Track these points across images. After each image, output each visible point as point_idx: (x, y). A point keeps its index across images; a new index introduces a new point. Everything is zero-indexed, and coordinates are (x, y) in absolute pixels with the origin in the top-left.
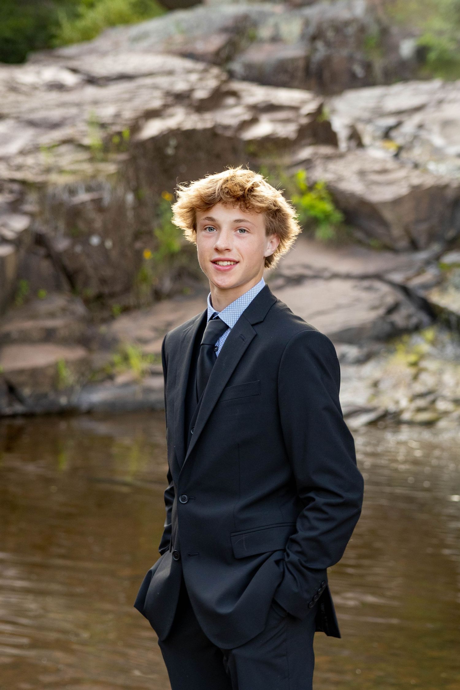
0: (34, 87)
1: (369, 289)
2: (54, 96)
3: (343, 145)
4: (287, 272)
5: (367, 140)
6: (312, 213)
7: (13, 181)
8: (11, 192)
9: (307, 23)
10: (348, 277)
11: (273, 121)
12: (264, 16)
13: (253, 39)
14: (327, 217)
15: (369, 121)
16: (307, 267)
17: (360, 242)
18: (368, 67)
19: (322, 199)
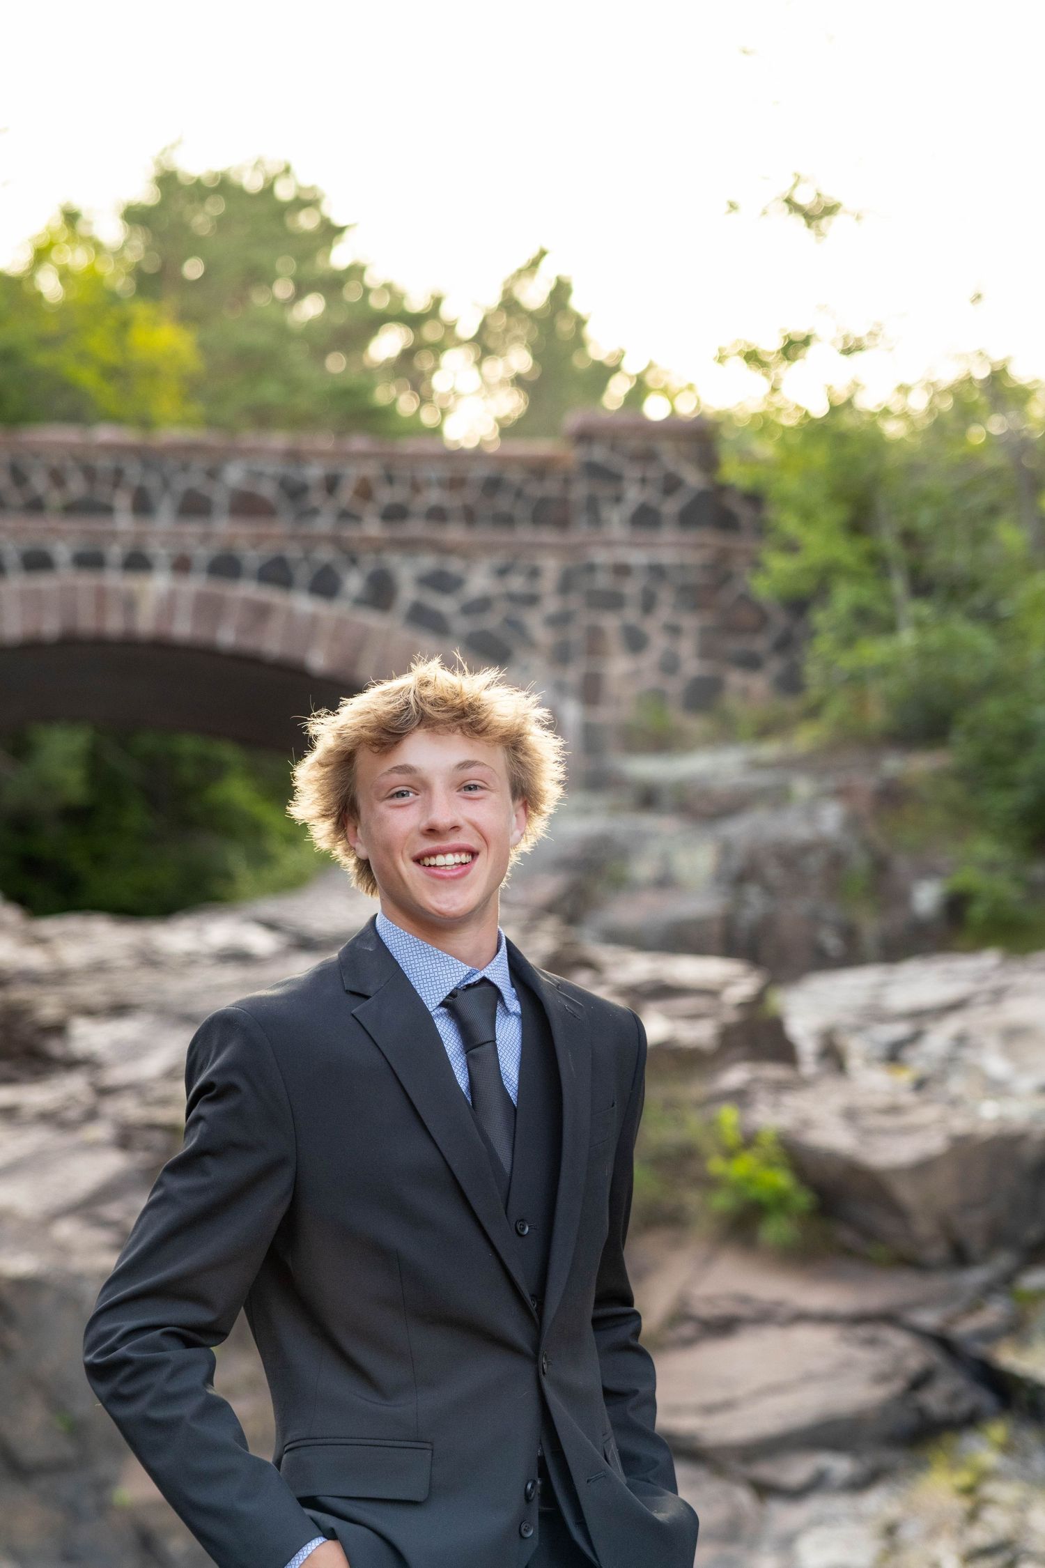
0: (190, 960)
1: (871, 1342)
2: (230, 975)
3: (809, 1065)
4: (703, 1310)
5: (855, 1062)
6: (753, 1192)
7: (152, 1127)
8: (147, 1148)
9: (726, 849)
10: (825, 1319)
11: (672, 1016)
12: (642, 837)
13: (620, 883)
14: (780, 1202)
15: (858, 1029)
16: (744, 1299)
17: (848, 1253)
18: (849, 934)
19: (769, 1164)
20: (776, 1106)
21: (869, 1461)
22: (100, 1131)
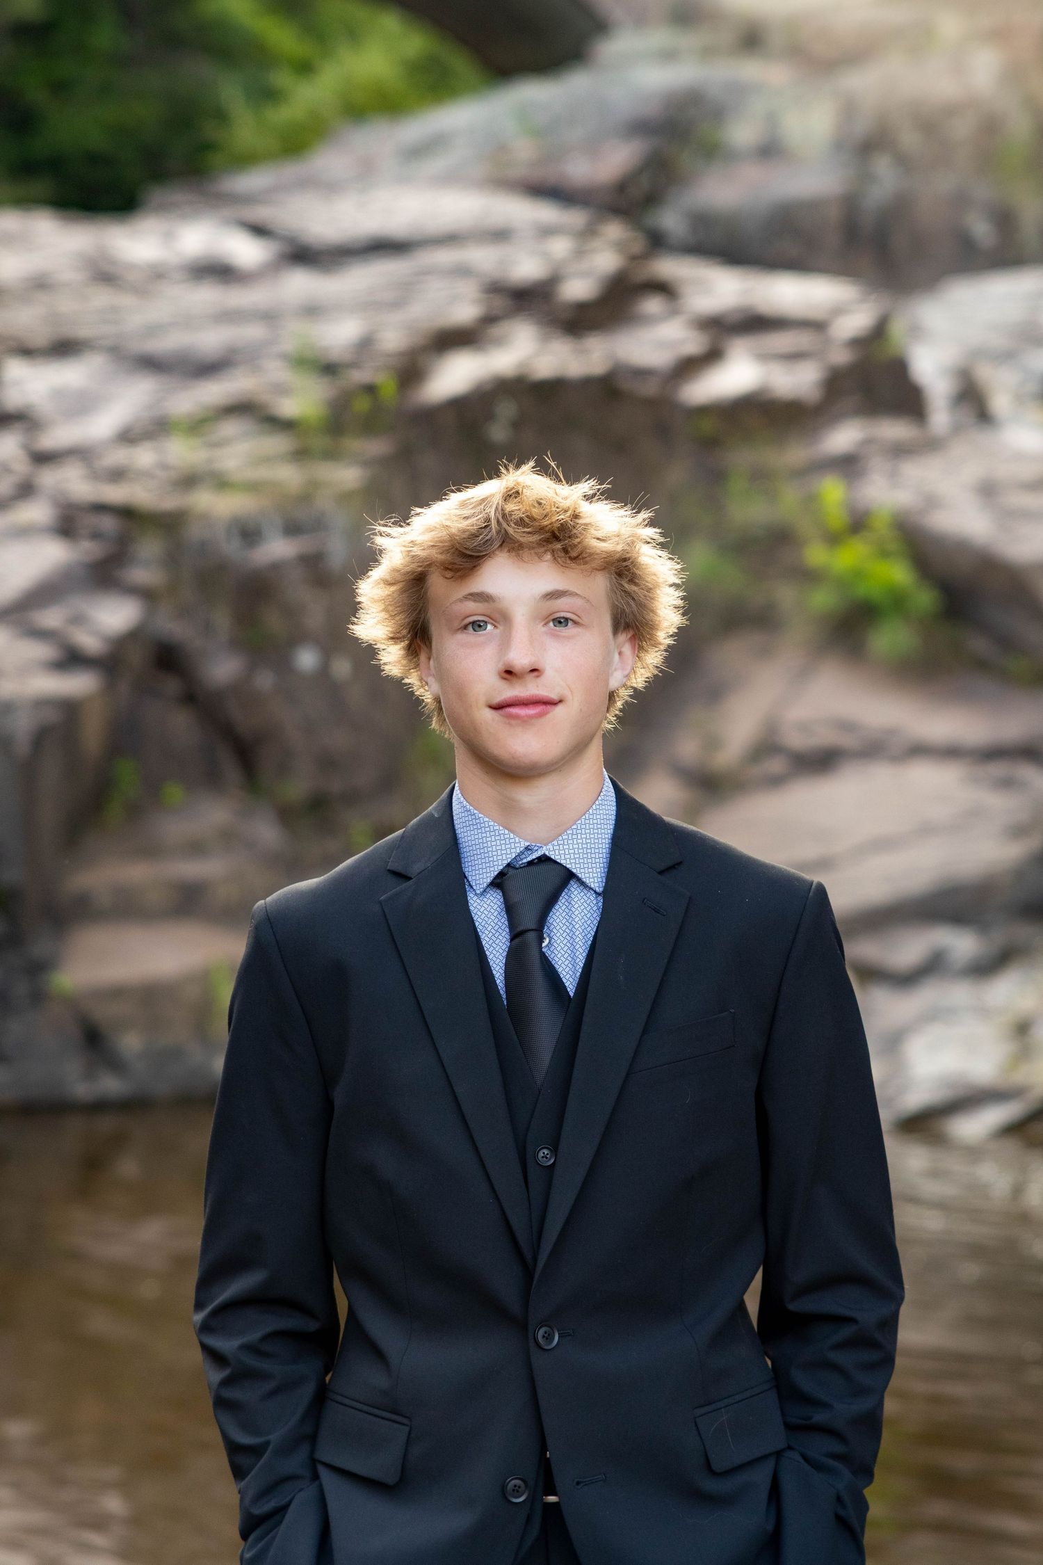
0: (158, 274)
1: (1007, 784)
2: (207, 296)
3: (940, 417)
4: (796, 740)
5: (1000, 403)
6: (864, 590)
7: (101, 508)
8: (96, 535)
9: (849, 109)
10: (950, 753)
11: (764, 357)
12: (741, 91)
13: (713, 152)
14: (897, 602)
15: (1006, 357)
16: (846, 726)
17: (982, 666)
18: (1005, 220)
19: (884, 554)
20: (893, 475)
21: (1000, 937)
22: (36, 512)
